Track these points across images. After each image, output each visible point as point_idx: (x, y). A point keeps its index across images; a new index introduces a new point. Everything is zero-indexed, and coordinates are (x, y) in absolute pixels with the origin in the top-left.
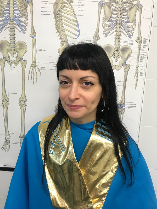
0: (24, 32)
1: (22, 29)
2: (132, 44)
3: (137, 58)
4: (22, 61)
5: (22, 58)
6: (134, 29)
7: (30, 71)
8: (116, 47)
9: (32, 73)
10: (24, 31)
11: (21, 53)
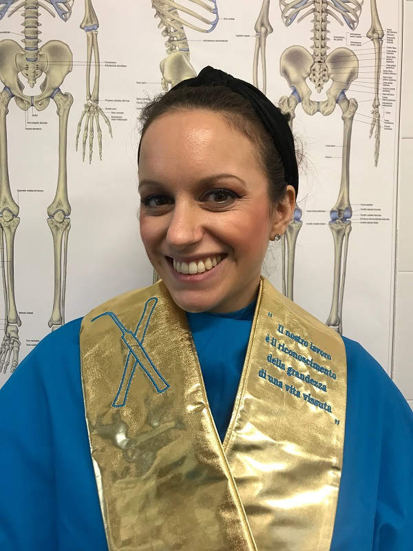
0: (64, 15)
1: (58, 8)
2: (359, 44)
3: (373, 81)
4: (59, 98)
5: (58, 88)
6: (359, 6)
7: (80, 124)
8: (317, 54)
9: (86, 129)
10: (65, 13)
11: (56, 74)
